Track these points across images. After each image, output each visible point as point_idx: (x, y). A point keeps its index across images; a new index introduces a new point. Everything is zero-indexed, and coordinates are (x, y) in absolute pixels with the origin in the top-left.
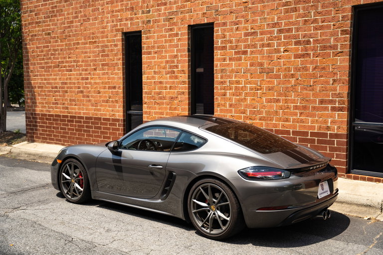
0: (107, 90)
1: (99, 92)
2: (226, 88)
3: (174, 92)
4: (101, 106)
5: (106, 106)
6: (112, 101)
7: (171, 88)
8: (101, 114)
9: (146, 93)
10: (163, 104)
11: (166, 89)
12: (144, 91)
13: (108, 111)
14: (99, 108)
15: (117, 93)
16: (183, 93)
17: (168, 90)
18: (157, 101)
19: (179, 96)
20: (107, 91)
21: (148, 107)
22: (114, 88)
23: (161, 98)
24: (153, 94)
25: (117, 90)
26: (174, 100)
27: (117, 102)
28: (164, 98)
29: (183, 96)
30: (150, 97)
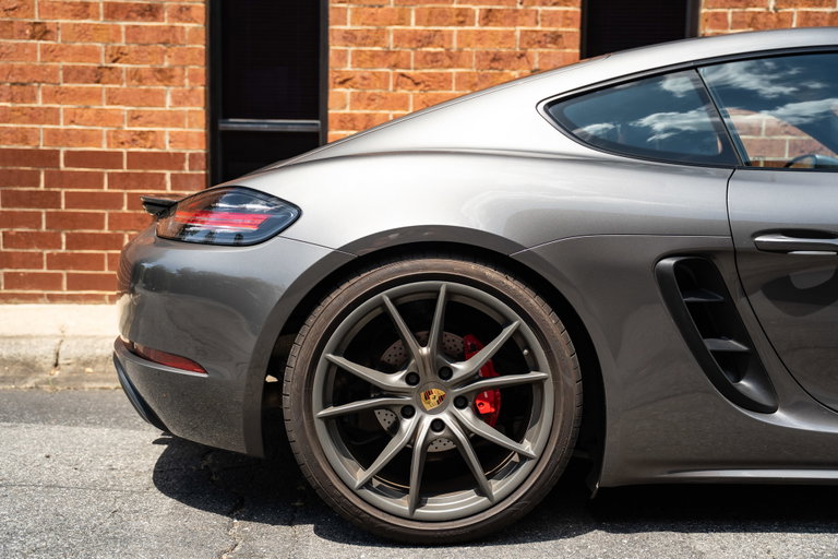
0: (101, 21)
1: (42, 32)
2: (761, 19)
3: (510, 35)
4: (55, 95)
5: (91, 95)
6: (137, 76)
7: (488, 17)
8: (55, 133)
9: (349, 37)
10: (445, 82)
11: (462, 23)
12: (335, 28)
13: (100, 117)
14: (40, 104)
15: (169, 38)
16: (556, 38)
17: (477, 27)
18: (411, 72)
19: (535, 52)
20: (96, 28)
21: (357, 99)
22: (151, 12)
23: (434, 60)
24: (390, 41)
25: (165, 23)
26: (508, 65)
27: (164, 76)
28: (453, 58)
29: (552, 49)
30: (374, 55)
